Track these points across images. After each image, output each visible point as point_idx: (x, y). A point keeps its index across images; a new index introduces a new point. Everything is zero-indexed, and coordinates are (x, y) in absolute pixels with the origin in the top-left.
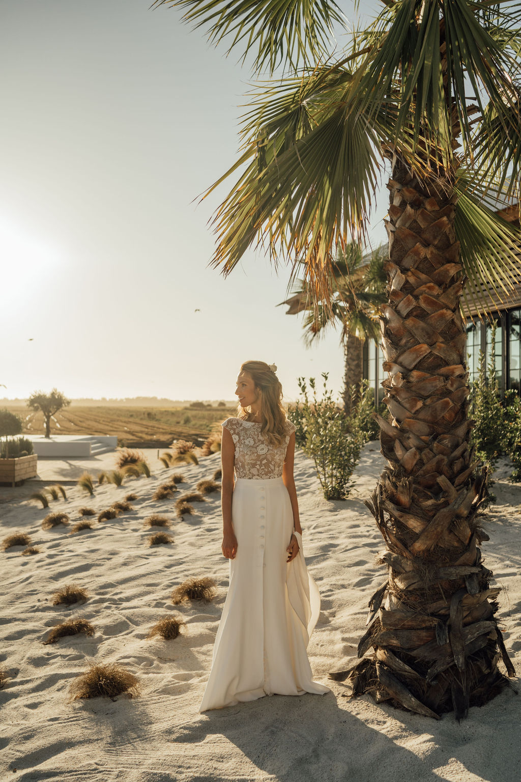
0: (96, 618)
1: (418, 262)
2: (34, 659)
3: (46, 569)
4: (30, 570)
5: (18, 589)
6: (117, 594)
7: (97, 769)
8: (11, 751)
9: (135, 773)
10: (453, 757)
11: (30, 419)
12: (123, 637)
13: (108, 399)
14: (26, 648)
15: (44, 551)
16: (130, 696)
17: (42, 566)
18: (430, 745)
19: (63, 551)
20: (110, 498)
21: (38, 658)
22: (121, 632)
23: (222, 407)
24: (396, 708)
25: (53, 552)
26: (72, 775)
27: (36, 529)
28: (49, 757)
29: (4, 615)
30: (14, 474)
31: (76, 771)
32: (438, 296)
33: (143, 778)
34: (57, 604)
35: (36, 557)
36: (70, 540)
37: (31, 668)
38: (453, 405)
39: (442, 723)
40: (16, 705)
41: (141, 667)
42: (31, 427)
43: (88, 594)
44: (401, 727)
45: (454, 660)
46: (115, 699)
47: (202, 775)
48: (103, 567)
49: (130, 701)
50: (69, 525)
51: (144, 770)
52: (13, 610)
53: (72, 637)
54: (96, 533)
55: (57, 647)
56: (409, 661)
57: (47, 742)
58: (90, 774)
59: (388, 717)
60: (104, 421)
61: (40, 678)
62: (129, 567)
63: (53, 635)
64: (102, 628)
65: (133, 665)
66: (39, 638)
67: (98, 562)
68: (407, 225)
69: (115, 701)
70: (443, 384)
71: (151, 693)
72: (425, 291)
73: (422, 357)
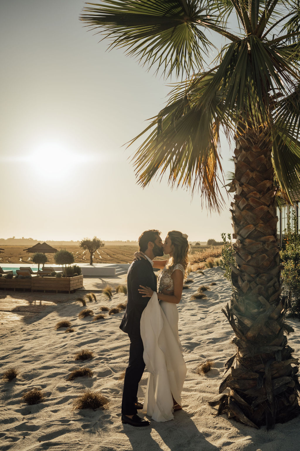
0: (96, 368)
1: (249, 180)
2: (60, 388)
3: (75, 341)
4: (67, 341)
5: (59, 351)
6: (109, 355)
7: (79, 443)
8: (40, 432)
9: (96, 447)
10: (259, 449)
11: (85, 253)
12: (107, 378)
13: (131, 241)
14: (57, 382)
15: (77, 330)
16: (104, 409)
17: (73, 339)
18: (248, 441)
19: (86, 331)
20: (119, 301)
21: (62, 387)
22: (107, 376)
23: (198, 246)
24: (237, 422)
25: (81, 331)
26: (66, 445)
27: (75, 318)
28: (57, 436)
29: (49, 364)
30: (70, 286)
31: (68, 443)
32: (259, 198)
33: (100, 449)
34: (77, 359)
35: (72, 334)
36: (91, 325)
37: (57, 392)
38: (268, 258)
39: (259, 431)
40: (46, 410)
41: (112, 394)
42: (85, 258)
43: (94, 355)
44: (237, 432)
45: (267, 398)
46: (95, 410)
47: (129, 449)
48: (105, 341)
49: (102, 411)
50: (93, 316)
51: (101, 445)
52: (54, 362)
53: (81, 377)
54: (106, 321)
55: (72, 382)
56: (243, 396)
57: (57, 429)
58: (75, 445)
59: (233, 426)
60: (127, 254)
61: (61, 397)
62: (119, 341)
63: (72, 376)
64: (97, 373)
65: (108, 393)
66: (64, 377)
67: (103, 338)
68: (243, 160)
69: (96, 411)
70: (262, 246)
71: (114, 408)
72: (252, 195)
73: (251, 231)
